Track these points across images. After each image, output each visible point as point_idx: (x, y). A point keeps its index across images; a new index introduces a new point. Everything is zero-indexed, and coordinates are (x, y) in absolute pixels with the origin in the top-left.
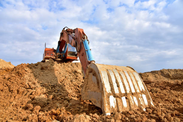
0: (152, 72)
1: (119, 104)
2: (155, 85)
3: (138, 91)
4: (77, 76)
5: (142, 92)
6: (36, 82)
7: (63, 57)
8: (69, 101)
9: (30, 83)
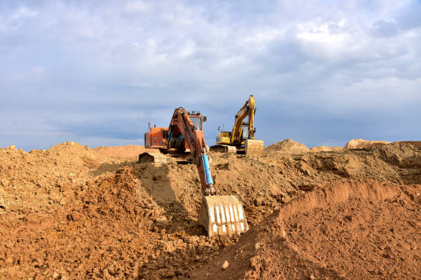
1: (220, 230)
3: (237, 220)
6: (151, 199)
7: (180, 144)
8: (189, 223)
9: (145, 201)
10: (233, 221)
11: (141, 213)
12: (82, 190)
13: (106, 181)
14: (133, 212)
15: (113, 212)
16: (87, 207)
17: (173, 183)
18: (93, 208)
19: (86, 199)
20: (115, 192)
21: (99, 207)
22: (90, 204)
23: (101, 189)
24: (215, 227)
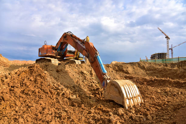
0: (130, 63)
1: (130, 103)
2: (136, 81)
3: (137, 95)
4: (85, 77)
5: (138, 96)
6: (59, 84)
7: (63, 54)
9: (55, 85)
10: (135, 96)
11: (55, 93)
12: (6, 78)
13: (24, 73)
14: (50, 93)
15: (35, 93)
16: (13, 90)
17: (70, 74)
18: (18, 91)
19: (11, 84)
20: (32, 80)
21: (22, 90)
22: (15, 87)
23: (21, 77)
24: (127, 101)
